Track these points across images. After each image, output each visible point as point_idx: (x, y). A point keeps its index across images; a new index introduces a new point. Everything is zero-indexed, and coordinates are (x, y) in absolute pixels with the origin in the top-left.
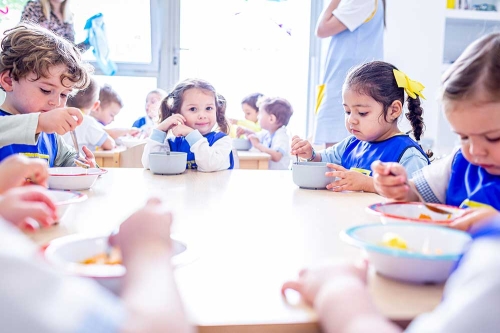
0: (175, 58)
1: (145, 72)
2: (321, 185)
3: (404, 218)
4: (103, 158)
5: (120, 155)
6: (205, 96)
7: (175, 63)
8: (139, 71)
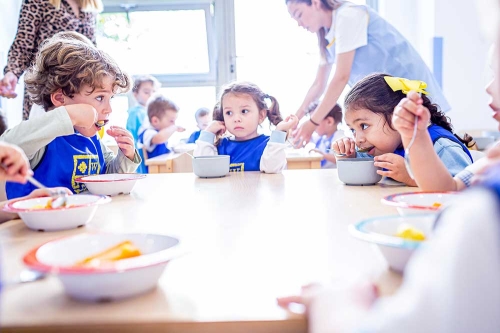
0: (232, 66)
1: (204, 81)
2: (372, 181)
3: (423, 208)
4: (159, 166)
5: (173, 162)
6: (237, 99)
7: (232, 71)
8: (199, 81)
